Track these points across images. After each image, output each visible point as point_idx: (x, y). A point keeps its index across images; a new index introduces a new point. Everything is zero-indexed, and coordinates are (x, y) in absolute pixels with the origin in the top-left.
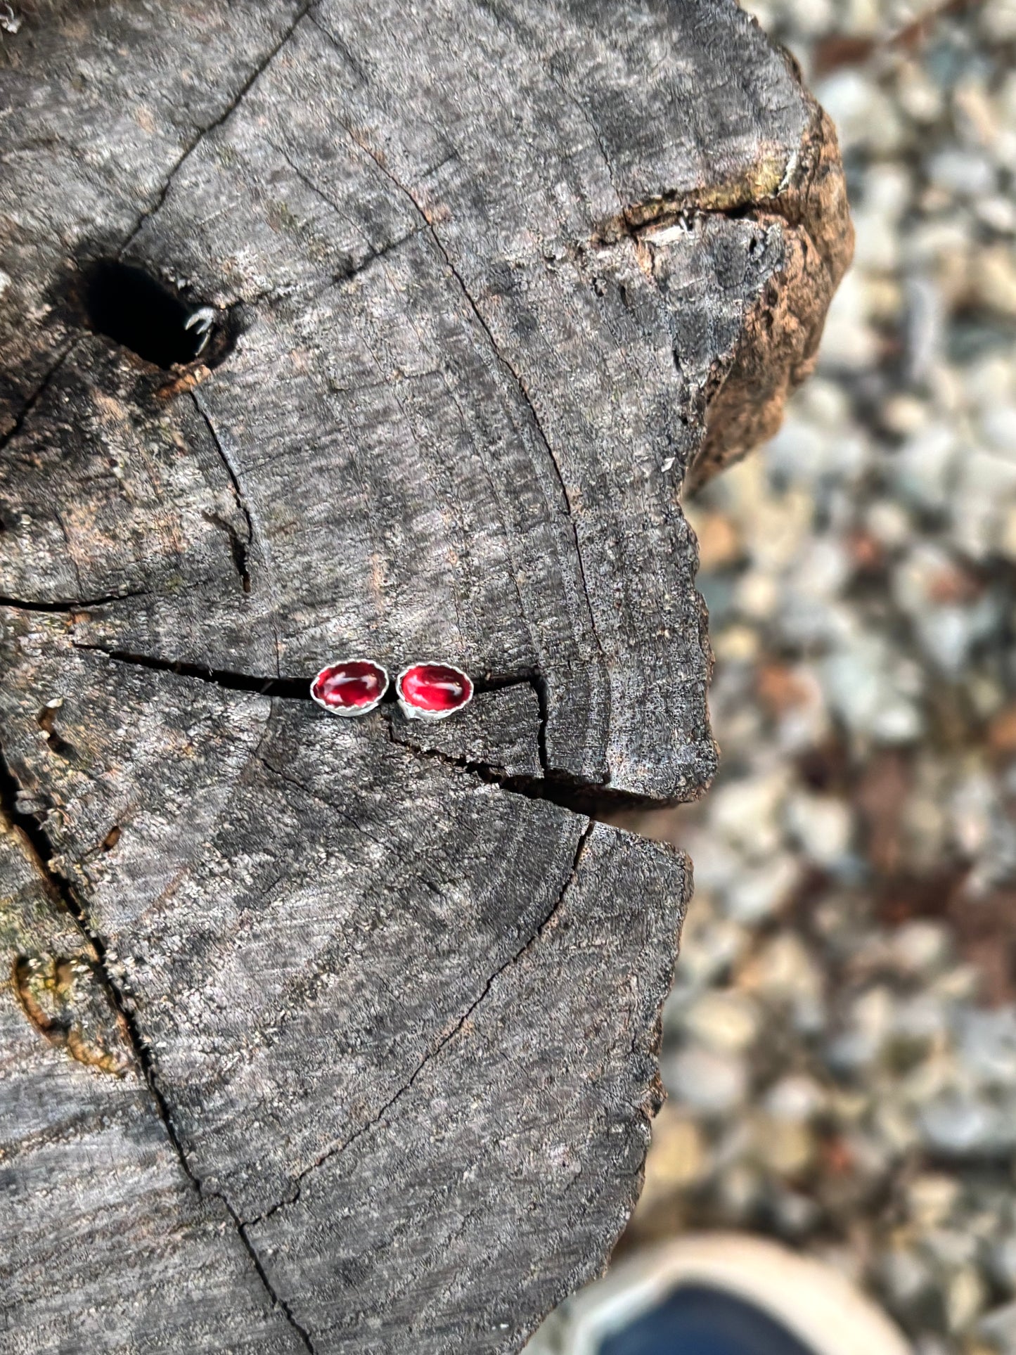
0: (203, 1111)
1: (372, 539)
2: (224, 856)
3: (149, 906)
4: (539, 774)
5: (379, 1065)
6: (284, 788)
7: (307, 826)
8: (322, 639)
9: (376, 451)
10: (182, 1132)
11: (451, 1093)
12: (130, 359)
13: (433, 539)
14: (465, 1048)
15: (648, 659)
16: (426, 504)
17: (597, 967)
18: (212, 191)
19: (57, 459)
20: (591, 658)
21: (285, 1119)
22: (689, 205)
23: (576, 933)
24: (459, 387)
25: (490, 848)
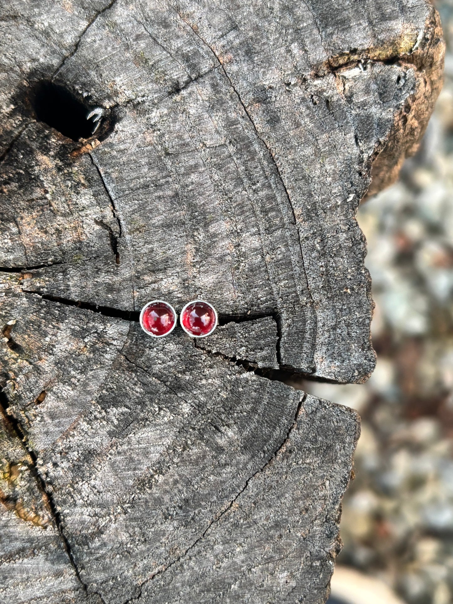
0: (89, 548)
1: (187, 236)
2: (102, 408)
3: (61, 435)
4: (277, 367)
5: (186, 526)
6: (136, 372)
7: (149, 393)
8: (159, 289)
9: (190, 188)
10: (77, 559)
11: (225, 542)
12: (57, 136)
13: (220, 236)
14: (234, 518)
15: (338, 305)
16: (217, 217)
17: (307, 475)
18: (103, 45)
19: (16, 189)
20: (306, 303)
21: (134, 554)
22: (364, 57)
23: (296, 456)
24: (236, 153)
25: (249, 407)
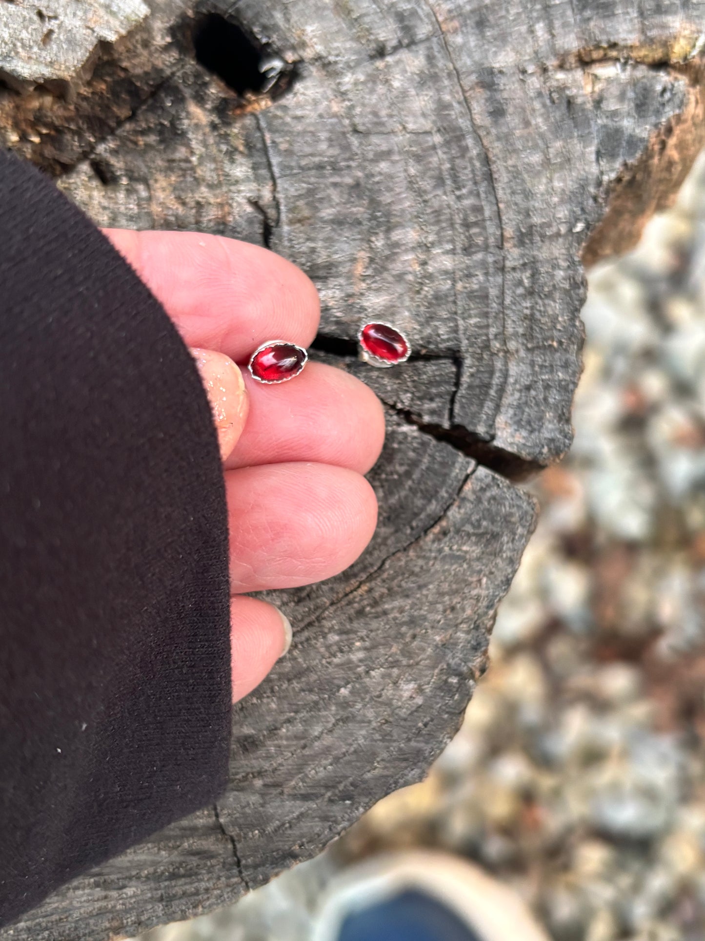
1: (362, 240)
4: (446, 425)
9: (377, 179)
11: (343, 631)
12: (220, 87)
13: (403, 248)
14: (359, 603)
16: (404, 223)
17: (461, 565)
19: (154, 143)
20: (498, 351)
22: (626, 55)
23: (450, 539)
24: (442, 146)
25: (401, 469)
